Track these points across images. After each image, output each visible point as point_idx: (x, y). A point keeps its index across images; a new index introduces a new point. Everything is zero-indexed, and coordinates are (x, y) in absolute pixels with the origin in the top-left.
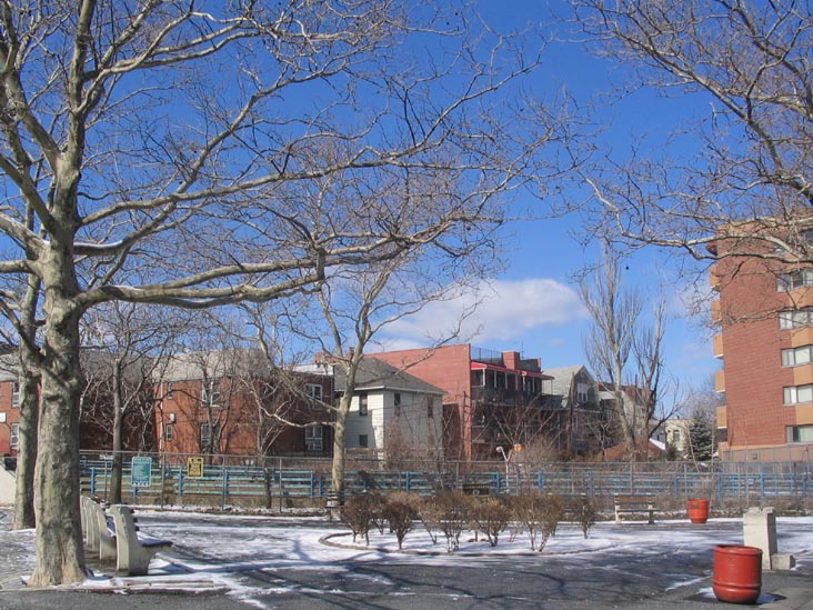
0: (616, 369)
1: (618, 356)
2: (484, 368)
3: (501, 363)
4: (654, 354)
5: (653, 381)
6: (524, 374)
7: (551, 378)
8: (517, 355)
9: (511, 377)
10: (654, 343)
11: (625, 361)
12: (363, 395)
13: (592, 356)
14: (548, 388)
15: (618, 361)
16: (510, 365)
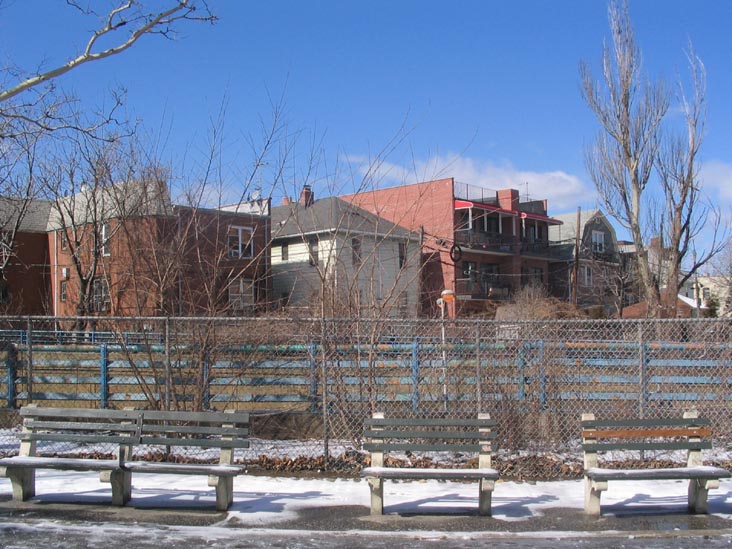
0: (633, 193)
1: (636, 175)
2: (470, 207)
3: (496, 203)
4: (686, 175)
5: (685, 212)
6: (524, 216)
7: (560, 223)
8: (515, 194)
9: (507, 221)
10: (686, 157)
11: (645, 182)
12: (313, 240)
13: (598, 176)
14: (554, 234)
15: (636, 181)
16: (506, 205)
